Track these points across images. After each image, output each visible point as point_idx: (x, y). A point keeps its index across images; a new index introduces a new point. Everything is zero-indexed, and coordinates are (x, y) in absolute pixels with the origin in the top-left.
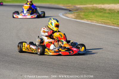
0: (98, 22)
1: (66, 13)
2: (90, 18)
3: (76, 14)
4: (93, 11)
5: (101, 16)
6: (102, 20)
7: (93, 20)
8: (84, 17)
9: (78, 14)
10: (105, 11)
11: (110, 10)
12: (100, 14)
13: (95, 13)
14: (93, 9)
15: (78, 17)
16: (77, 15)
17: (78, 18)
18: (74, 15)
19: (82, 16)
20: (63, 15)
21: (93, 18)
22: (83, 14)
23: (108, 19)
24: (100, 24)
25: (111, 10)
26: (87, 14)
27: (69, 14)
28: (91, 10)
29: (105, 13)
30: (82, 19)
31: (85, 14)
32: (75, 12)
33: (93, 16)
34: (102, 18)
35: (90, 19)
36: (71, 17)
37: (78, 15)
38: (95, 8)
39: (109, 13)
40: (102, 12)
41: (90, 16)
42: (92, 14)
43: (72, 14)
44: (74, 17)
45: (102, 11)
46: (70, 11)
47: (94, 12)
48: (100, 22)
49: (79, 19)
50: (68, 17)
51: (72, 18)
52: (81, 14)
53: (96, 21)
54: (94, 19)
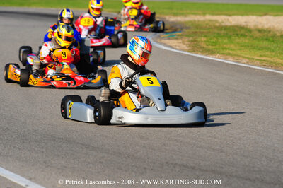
2: (227, 51)
3: (186, 39)
5: (252, 47)
8: (210, 47)
9: (191, 39)
12: (246, 41)
18: (183, 43)
19: (205, 46)
21: (234, 50)
22: (203, 39)
26: (214, 40)
27: (169, 39)
31: (212, 40)
33: (232, 46)
36: (177, 48)
37: (192, 41)
41: (225, 46)
42: (226, 40)
43: (177, 39)
44: (184, 47)
50: (171, 47)
52: (199, 40)
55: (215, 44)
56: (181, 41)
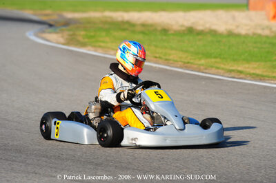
1: (44, 32)
2: (102, 44)
3: (67, 34)
4: (107, 26)
7: (109, 48)
8: (86, 40)
9: (71, 33)
10: (132, 29)
11: (143, 25)
12: (124, 34)
13: (112, 32)
14: (106, 23)
15: (72, 40)
17: (72, 44)
18: (63, 37)
19: (81, 39)
20: (36, 35)
22: (82, 33)
25: (148, 25)
26: (92, 34)
27: (50, 33)
28: (101, 25)
29: (134, 32)
30: (83, 45)
31: (89, 34)
32: (64, 28)
33: (107, 39)
35: (100, 47)
36: (55, 41)
37: (70, 35)
38: (109, 20)
39: (143, 33)
40: (127, 29)
41: (101, 39)
42: (103, 34)
43: (57, 33)
44: (62, 40)
45: (126, 26)
46: (51, 26)
49: (76, 45)
50: (48, 40)
52: (77, 33)
54: (109, 45)
55: (92, 37)
56: (60, 35)
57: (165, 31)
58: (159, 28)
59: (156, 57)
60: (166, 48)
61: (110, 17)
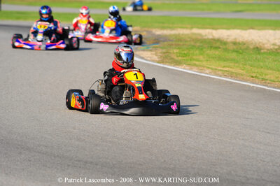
0: (215, 71)
2: (197, 63)
3: (160, 51)
4: (198, 44)
5: (220, 58)
6: (224, 67)
7: (204, 67)
8: (180, 58)
9: (164, 51)
10: (224, 47)
11: (235, 43)
12: (217, 53)
13: (204, 50)
14: (197, 40)
15: (166, 58)
16: (161, 53)
17: (166, 62)
18: (156, 55)
19: (176, 58)
21: (201, 61)
23: (237, 65)
24: (220, 76)
25: (239, 43)
26: (185, 52)
27: (143, 50)
28: (192, 43)
29: (226, 50)
30: (178, 63)
31: (183, 52)
32: (157, 45)
33: (201, 57)
34: (222, 63)
35: (195, 65)
36: (149, 59)
37: (164, 53)
38: (200, 37)
40: (220, 48)
41: (194, 57)
42: (197, 52)
43: (151, 50)
44: (156, 58)
45: (218, 44)
47: (201, 49)
48: (220, 73)
49: (170, 63)
50: (142, 58)
51: (153, 61)
52: (171, 51)
53: (210, 71)
54: (204, 63)
55: (185, 55)
56: (154, 53)
57: (258, 49)
58: (251, 47)
59: (253, 77)
60: (262, 67)
61: (200, 35)
